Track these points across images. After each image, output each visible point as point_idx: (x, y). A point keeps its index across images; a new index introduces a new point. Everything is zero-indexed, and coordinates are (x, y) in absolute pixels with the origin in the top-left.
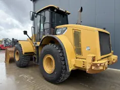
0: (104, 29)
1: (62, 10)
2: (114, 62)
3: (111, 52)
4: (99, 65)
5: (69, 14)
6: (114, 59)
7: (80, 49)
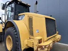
0: (51, 16)
1: (24, 3)
2: (58, 40)
3: (56, 33)
4: (44, 47)
5: (30, 6)
6: (58, 39)
7: (33, 31)
